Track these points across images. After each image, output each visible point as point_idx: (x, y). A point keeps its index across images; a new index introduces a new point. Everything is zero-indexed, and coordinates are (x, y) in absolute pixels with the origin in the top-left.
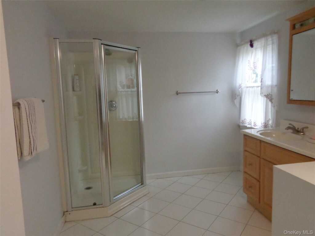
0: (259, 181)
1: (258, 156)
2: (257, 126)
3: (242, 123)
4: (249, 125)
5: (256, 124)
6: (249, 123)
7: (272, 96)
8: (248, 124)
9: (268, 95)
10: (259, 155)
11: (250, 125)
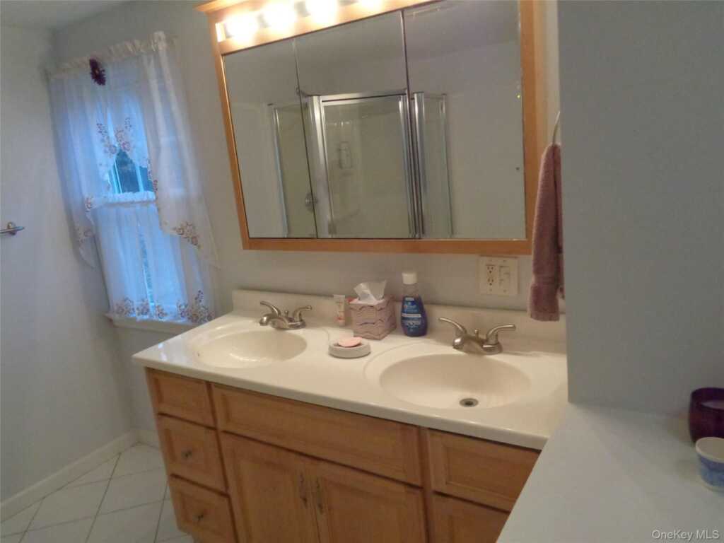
0: (225, 495)
1: (209, 428)
2: (166, 314)
3: (118, 313)
4: (142, 313)
5: (162, 310)
6: (141, 308)
7: (194, 228)
8: (139, 314)
9: (182, 225)
10: (211, 424)
11: (146, 314)
